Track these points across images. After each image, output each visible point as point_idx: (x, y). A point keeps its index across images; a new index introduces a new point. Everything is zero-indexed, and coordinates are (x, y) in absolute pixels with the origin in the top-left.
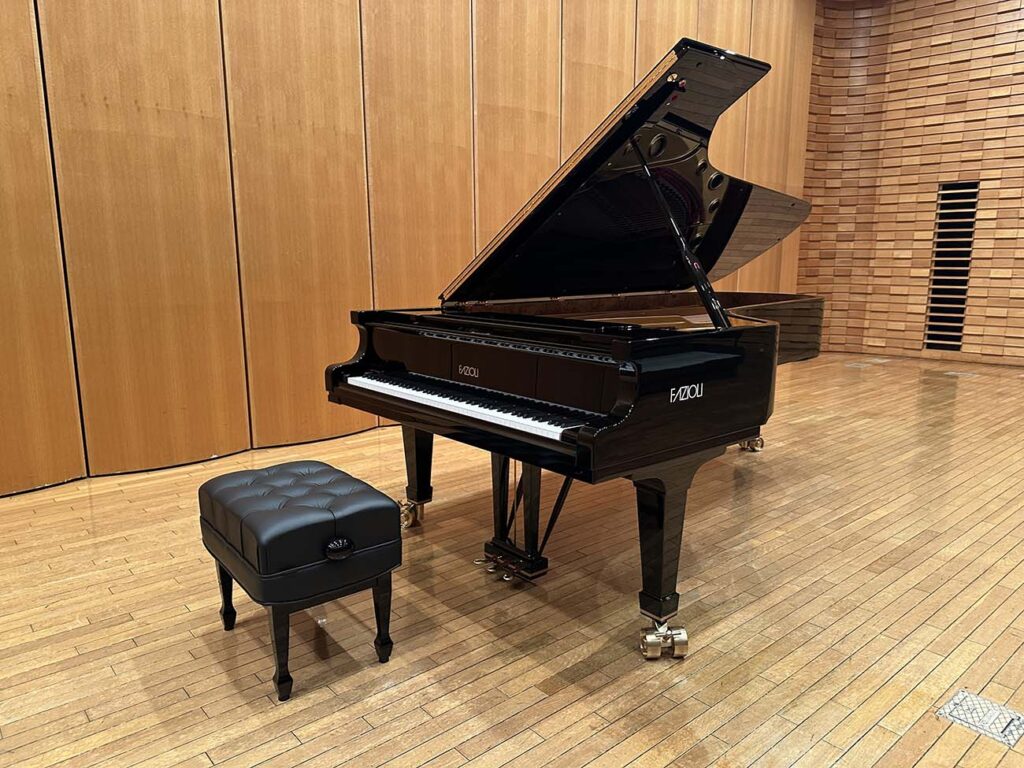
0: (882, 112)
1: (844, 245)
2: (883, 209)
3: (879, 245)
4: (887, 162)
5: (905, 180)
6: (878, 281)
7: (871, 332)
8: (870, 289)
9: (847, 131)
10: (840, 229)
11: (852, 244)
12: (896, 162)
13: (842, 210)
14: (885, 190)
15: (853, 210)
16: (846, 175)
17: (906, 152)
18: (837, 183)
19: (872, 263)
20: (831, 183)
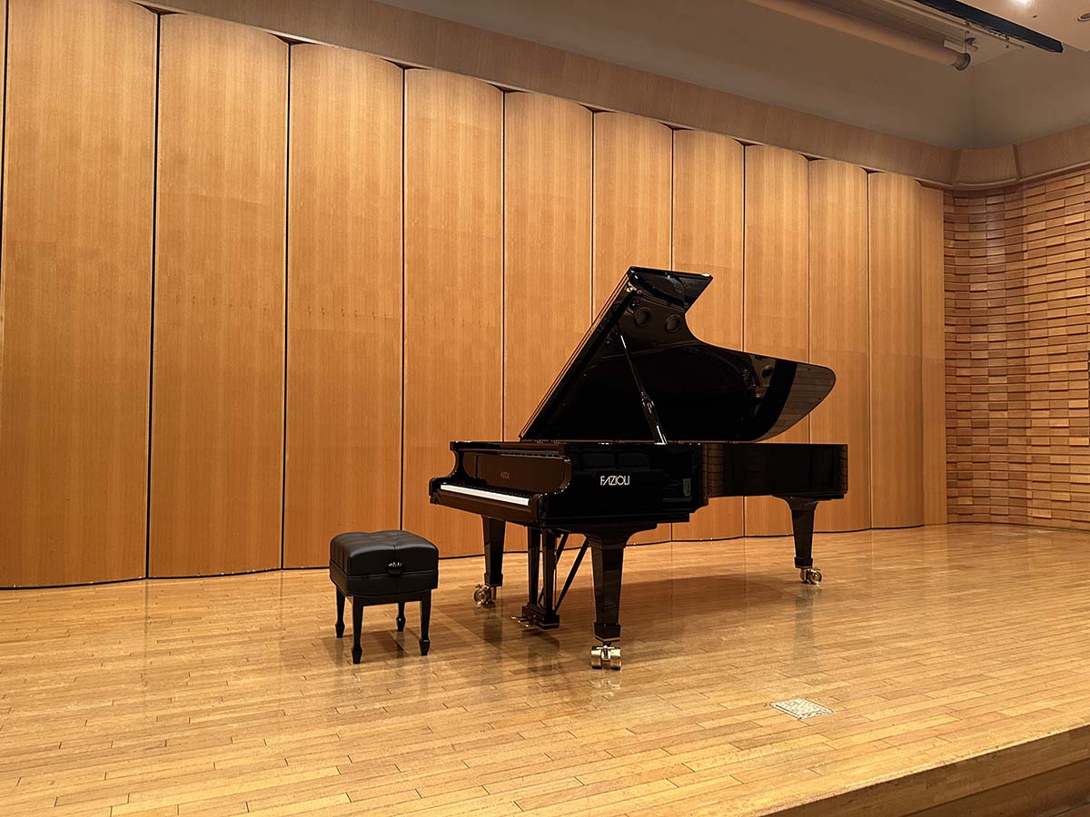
0: (1023, 287)
1: (998, 415)
2: (1034, 378)
3: (1034, 414)
4: (1033, 334)
5: (1052, 350)
6: (1036, 450)
7: (1035, 503)
8: (1029, 458)
9: (989, 306)
10: (991, 399)
11: (1006, 413)
12: (1043, 333)
13: (992, 380)
14: (1034, 361)
15: (1004, 380)
16: (992, 346)
17: (1051, 323)
18: (984, 355)
19: (1029, 432)
20: (976, 355)
